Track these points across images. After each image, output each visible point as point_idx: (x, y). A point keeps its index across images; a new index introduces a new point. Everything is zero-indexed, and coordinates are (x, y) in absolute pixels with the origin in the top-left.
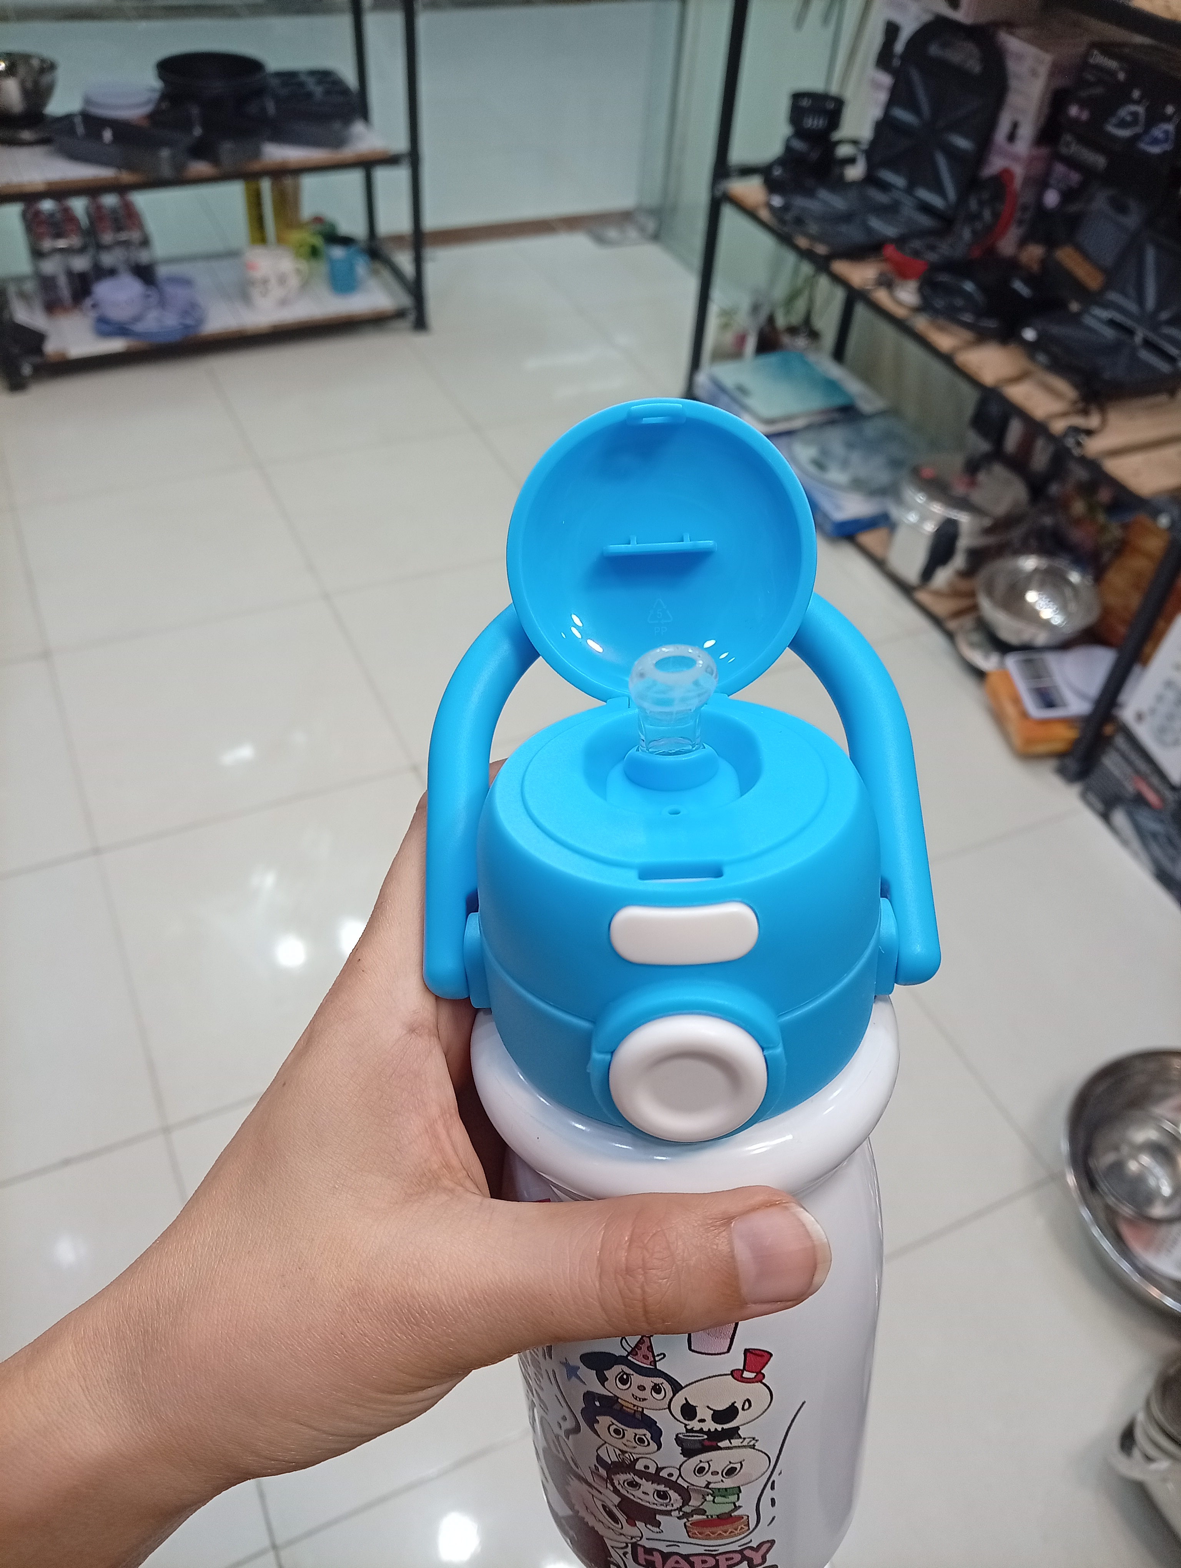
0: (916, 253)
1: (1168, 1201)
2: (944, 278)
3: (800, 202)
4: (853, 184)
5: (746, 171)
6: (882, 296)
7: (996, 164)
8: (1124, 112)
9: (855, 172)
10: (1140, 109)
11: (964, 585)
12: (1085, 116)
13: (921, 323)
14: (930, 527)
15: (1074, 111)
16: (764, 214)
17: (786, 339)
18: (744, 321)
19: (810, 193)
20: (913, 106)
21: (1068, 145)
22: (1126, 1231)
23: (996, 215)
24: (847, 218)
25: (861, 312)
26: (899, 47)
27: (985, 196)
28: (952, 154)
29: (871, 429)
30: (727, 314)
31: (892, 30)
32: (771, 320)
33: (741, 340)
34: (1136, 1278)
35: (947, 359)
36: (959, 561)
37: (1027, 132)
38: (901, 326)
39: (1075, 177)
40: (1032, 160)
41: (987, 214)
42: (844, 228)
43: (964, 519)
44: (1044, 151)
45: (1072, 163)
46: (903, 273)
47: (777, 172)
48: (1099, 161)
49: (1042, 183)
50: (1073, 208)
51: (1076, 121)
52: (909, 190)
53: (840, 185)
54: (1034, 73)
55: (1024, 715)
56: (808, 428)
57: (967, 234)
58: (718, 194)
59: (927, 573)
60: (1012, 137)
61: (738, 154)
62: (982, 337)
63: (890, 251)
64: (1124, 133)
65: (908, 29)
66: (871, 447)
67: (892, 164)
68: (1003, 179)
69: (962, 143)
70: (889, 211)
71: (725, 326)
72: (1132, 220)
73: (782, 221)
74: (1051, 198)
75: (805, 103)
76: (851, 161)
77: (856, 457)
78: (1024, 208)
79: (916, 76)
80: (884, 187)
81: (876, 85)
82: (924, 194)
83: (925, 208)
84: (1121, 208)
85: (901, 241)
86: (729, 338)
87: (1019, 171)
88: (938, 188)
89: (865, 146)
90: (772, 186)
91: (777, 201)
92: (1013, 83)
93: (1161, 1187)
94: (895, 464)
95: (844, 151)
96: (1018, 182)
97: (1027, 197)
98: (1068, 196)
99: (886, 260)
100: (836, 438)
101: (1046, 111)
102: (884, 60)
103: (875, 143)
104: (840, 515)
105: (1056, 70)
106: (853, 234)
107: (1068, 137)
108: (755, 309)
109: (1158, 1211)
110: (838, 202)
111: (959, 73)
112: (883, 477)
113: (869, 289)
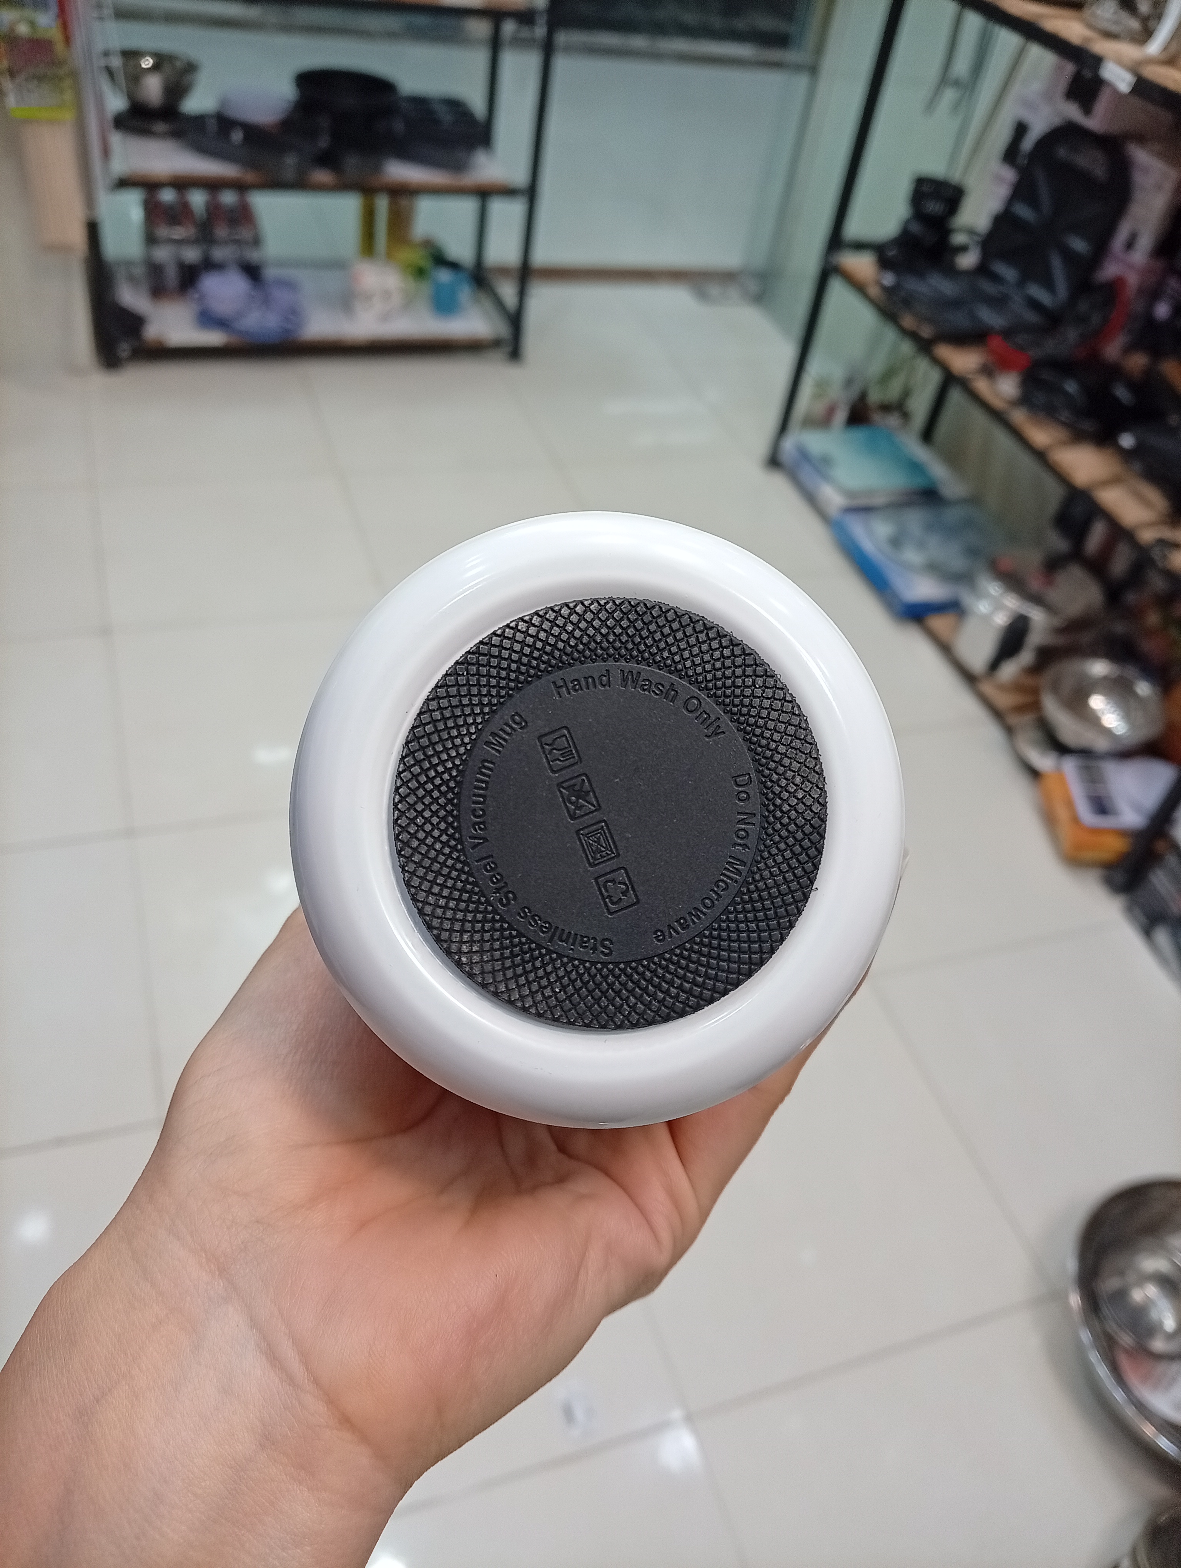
0: (1020, 347)
1: (1170, 1337)
2: (1046, 375)
3: (912, 283)
4: (965, 272)
5: (860, 246)
6: (982, 385)
7: (1110, 270)
9: (968, 260)
11: (1029, 681)
13: (1019, 416)
14: (1001, 620)
16: (874, 291)
17: (876, 416)
18: (837, 393)
19: (920, 276)
20: (1034, 203)
22: (1124, 1362)
23: (1105, 320)
24: (955, 304)
25: (956, 396)
26: (1028, 144)
27: (1096, 300)
28: (1069, 257)
29: (951, 515)
30: (822, 385)
31: (1021, 129)
32: (864, 395)
33: (832, 410)
34: (1130, 1412)
35: (1041, 456)
36: (1026, 657)
37: (1146, 242)
38: (998, 416)
40: (1147, 270)
41: (1096, 319)
42: (952, 314)
43: (1037, 616)
44: (1160, 264)
46: (1006, 364)
47: (892, 252)
49: (1154, 295)
52: (1021, 284)
53: (951, 271)
54: (1159, 187)
55: (1075, 820)
56: (887, 506)
57: (1073, 335)
58: (829, 265)
59: (995, 665)
60: (1130, 245)
61: (854, 229)
62: (1078, 437)
63: (996, 342)
65: (1038, 127)
66: (950, 532)
67: (1008, 256)
68: (1115, 286)
69: (1079, 245)
70: (998, 303)
71: (818, 396)
73: (891, 300)
74: (1162, 310)
75: (928, 188)
76: (963, 249)
77: (933, 540)
78: (1134, 317)
79: (1041, 177)
80: (996, 278)
81: (998, 179)
82: (1035, 290)
83: (1034, 304)
85: (1007, 333)
86: (820, 408)
87: (1133, 280)
88: (1050, 286)
89: (980, 237)
90: (884, 263)
91: (888, 279)
92: (1137, 194)
93: (1164, 1321)
94: (973, 552)
95: (959, 238)
96: (1130, 291)
97: (1138, 306)
98: (1178, 310)
99: (990, 350)
100: (915, 519)
102: (1011, 155)
103: (991, 234)
104: (911, 596)
106: (959, 320)
108: (849, 382)
109: (1158, 1345)
110: (948, 288)
111: (1083, 177)
112: (961, 564)
113: (970, 376)
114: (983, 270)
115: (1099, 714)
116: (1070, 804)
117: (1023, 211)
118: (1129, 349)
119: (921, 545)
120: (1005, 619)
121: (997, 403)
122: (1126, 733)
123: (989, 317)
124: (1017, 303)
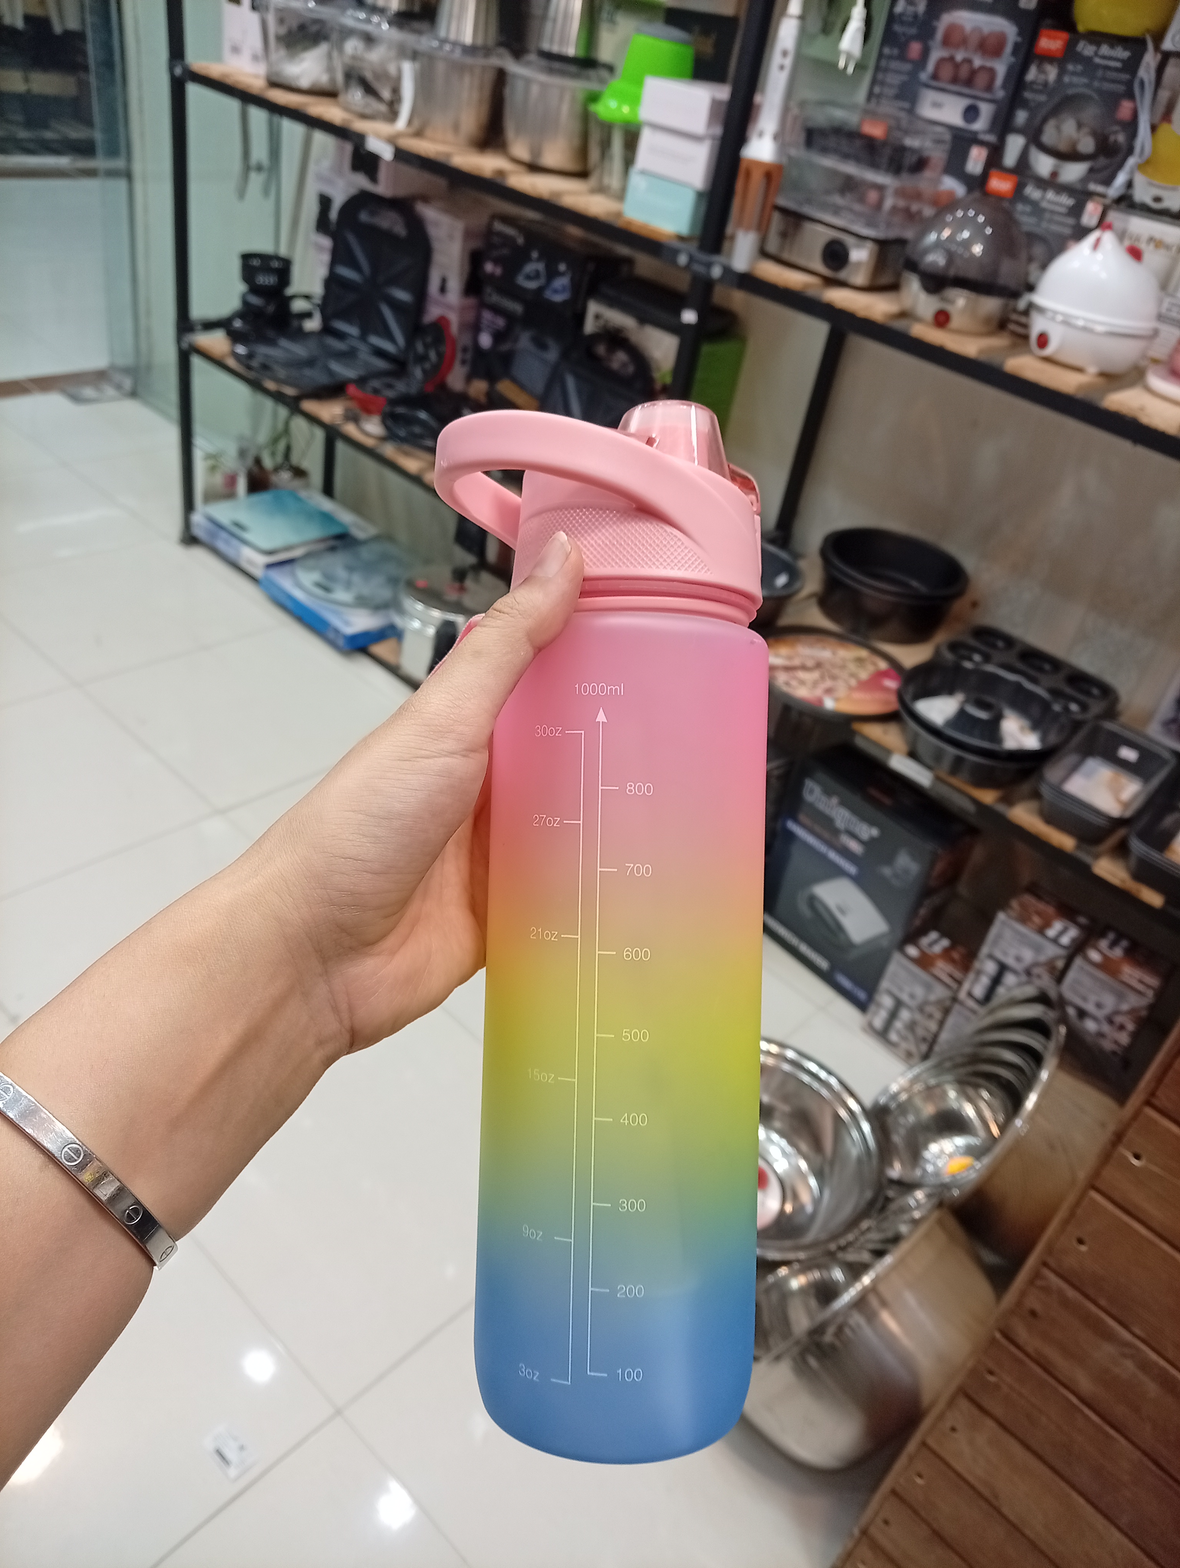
0: (376, 391)
3: (263, 350)
4: (311, 334)
5: (209, 326)
7: (433, 312)
8: (530, 268)
10: (540, 266)
12: (498, 271)
14: (431, 630)
15: (489, 267)
16: (231, 362)
17: (274, 478)
18: (231, 462)
19: (272, 343)
20: (354, 264)
21: (490, 295)
23: (439, 355)
24: (310, 363)
26: (334, 215)
27: (429, 339)
28: (396, 306)
29: (365, 553)
30: (214, 458)
31: (325, 202)
32: (258, 461)
33: (231, 481)
35: (416, 479)
37: (455, 285)
38: (372, 453)
39: (501, 322)
40: (463, 310)
41: (433, 355)
42: (308, 372)
44: (472, 301)
45: (497, 310)
46: (367, 409)
47: (238, 324)
48: (517, 308)
49: (476, 328)
50: (505, 347)
51: (492, 276)
52: (363, 337)
53: (300, 335)
54: (451, 237)
56: (308, 556)
57: (418, 373)
58: (185, 346)
60: (443, 289)
61: (199, 310)
63: (352, 390)
64: (532, 285)
65: (339, 199)
66: (369, 569)
67: (345, 315)
68: (440, 327)
69: (402, 295)
70: (348, 356)
71: (213, 469)
72: (552, 354)
73: (249, 368)
74: (485, 340)
75: (256, 263)
76: (308, 315)
77: (356, 578)
78: (465, 350)
79: (352, 239)
80: (340, 336)
81: (319, 248)
82: (376, 341)
83: (380, 353)
84: (542, 346)
85: (362, 381)
86: (218, 480)
87: (454, 319)
88: (388, 335)
89: (318, 301)
90: (235, 337)
91: (241, 350)
92: (436, 245)
94: (393, 581)
95: (299, 306)
96: (454, 328)
97: (465, 340)
98: (499, 337)
99: (352, 398)
100: (337, 563)
101: (467, 268)
102: (322, 224)
103: (326, 298)
104: (349, 630)
105: (468, 234)
106: (316, 376)
107: (488, 290)
108: (241, 452)
110: (299, 350)
111: (388, 236)
112: (386, 594)
114: (327, 330)
117: (346, 272)
119: (348, 585)
120: (434, 629)
123: (344, 371)
124: (364, 354)
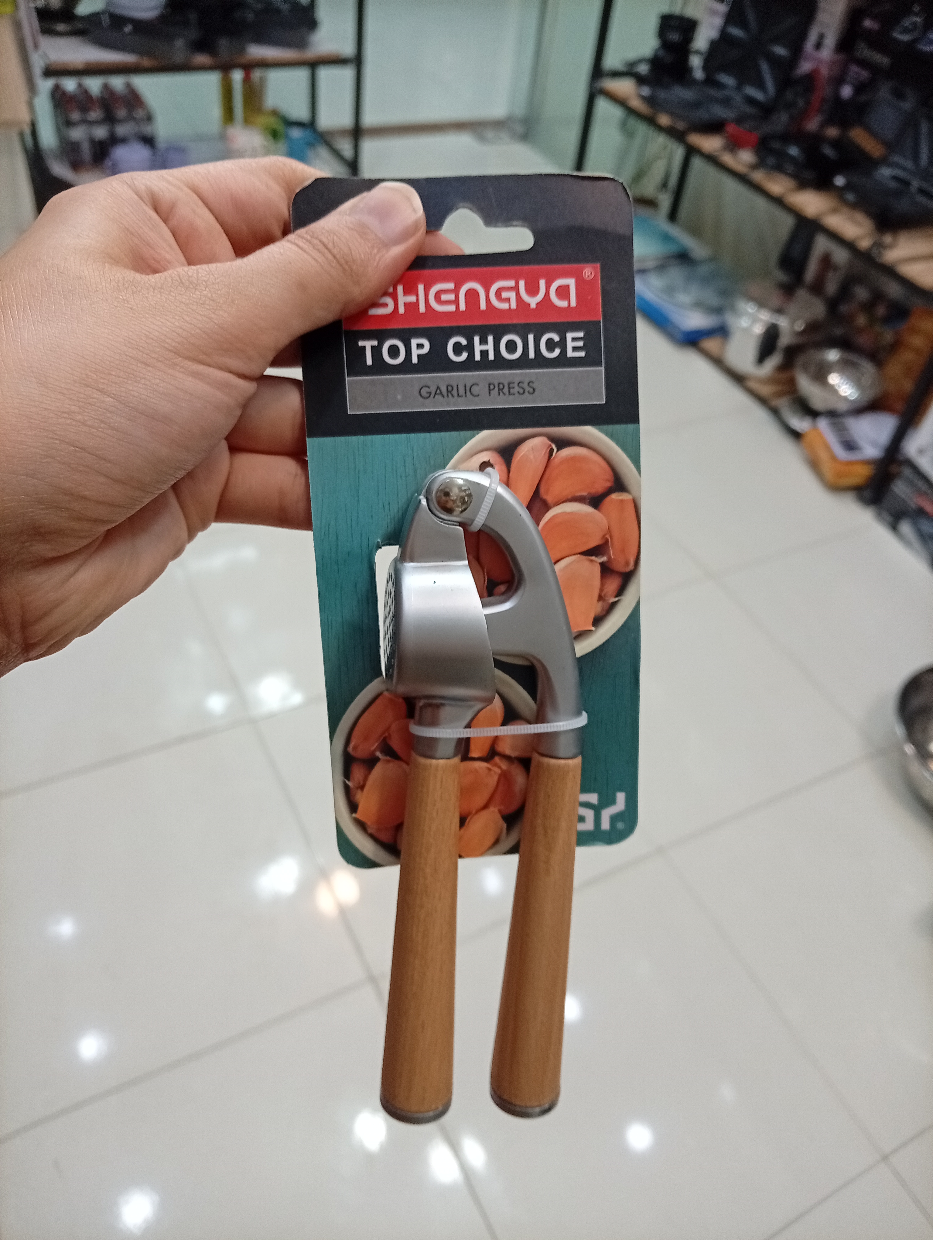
0: (750, 130)
2: (773, 145)
4: (699, 82)
5: (618, 74)
6: (727, 159)
7: (806, 66)
8: (907, 22)
10: (919, 20)
11: (784, 373)
12: (876, 26)
13: (758, 176)
14: (759, 329)
15: (868, 23)
16: (634, 103)
19: (668, 88)
20: (743, 24)
21: (861, 50)
23: (806, 104)
24: (695, 105)
25: (699, 163)
27: (799, 89)
28: (772, 59)
35: (778, 201)
36: (779, 355)
37: (830, 42)
38: (741, 177)
39: (865, 74)
40: (833, 63)
41: (800, 103)
42: (696, 111)
43: (784, 323)
44: (842, 56)
45: (864, 64)
46: (743, 143)
48: (884, 61)
49: (840, 80)
50: (863, 98)
51: (869, 31)
52: (739, 88)
53: (690, 82)
55: (834, 458)
56: (655, 267)
57: (784, 117)
58: (594, 90)
60: (819, 45)
61: (610, 62)
62: (804, 185)
63: (729, 127)
64: (906, 38)
66: (704, 281)
67: (726, 69)
68: (812, 77)
69: (781, 51)
70: (726, 102)
72: (909, 103)
73: (650, 107)
74: (846, 91)
75: (670, 22)
77: (693, 286)
78: (826, 100)
80: (720, 86)
81: (716, 11)
82: (750, 91)
83: (752, 101)
84: (900, 96)
85: (738, 121)
87: (824, 71)
88: (761, 85)
89: (704, 56)
90: (641, 82)
91: (647, 92)
92: (822, 5)
95: (693, 59)
96: (823, 80)
97: (828, 91)
98: (859, 89)
99: (730, 134)
101: (846, 23)
103: (710, 52)
104: (688, 327)
106: (701, 115)
107: (861, 44)
110: (688, 95)
112: (715, 300)
113: (716, 154)
114: (709, 80)
115: (837, 388)
116: (828, 448)
117: (736, 32)
118: (824, 125)
119: (686, 291)
120: (761, 328)
121: (741, 168)
122: (858, 397)
123: (722, 112)
124: (738, 101)
